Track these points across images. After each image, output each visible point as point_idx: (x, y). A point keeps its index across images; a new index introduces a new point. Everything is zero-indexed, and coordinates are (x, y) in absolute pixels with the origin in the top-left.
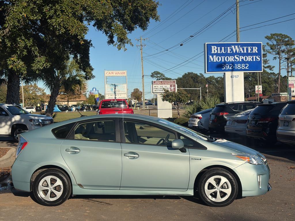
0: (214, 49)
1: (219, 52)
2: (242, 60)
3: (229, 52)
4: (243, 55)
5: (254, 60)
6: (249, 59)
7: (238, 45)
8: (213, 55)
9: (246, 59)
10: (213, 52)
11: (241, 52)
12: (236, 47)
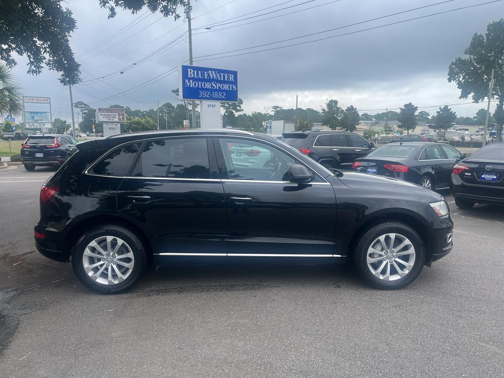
0: (190, 73)
1: (196, 77)
2: (219, 87)
3: (206, 78)
4: (220, 82)
5: (231, 89)
6: (226, 87)
7: (215, 70)
8: (189, 79)
9: (223, 88)
10: (189, 76)
11: (218, 78)
12: (213, 72)
